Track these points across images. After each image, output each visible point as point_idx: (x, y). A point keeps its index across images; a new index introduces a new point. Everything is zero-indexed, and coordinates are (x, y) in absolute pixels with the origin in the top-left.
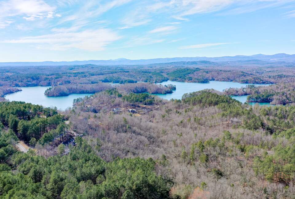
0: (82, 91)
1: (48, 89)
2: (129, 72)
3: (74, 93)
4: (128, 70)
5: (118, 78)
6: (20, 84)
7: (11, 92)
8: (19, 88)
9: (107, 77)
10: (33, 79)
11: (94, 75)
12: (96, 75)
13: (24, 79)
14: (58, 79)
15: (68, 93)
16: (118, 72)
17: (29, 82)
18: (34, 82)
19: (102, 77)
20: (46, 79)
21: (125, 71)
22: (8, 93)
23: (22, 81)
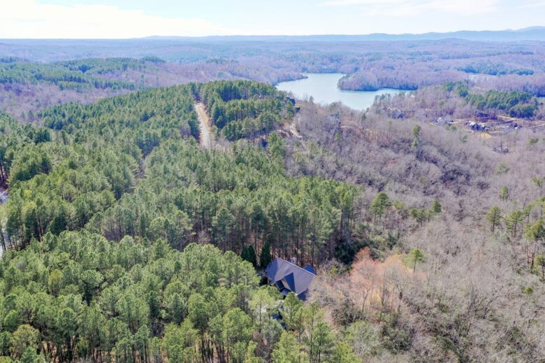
0: (404, 85)
1: (344, 77)
2: (532, 54)
3: (390, 88)
4: (531, 51)
5: (498, 66)
6: (309, 67)
7: (289, 79)
8: (304, 75)
9: (474, 63)
10: (332, 61)
11: (448, 58)
12: (453, 58)
13: (317, 59)
14: (373, 62)
15: (377, 86)
16: (505, 53)
17: (323, 64)
18: (332, 66)
19: (463, 63)
20: (353, 61)
21: (521, 52)
22: (284, 80)
23: (313, 64)
